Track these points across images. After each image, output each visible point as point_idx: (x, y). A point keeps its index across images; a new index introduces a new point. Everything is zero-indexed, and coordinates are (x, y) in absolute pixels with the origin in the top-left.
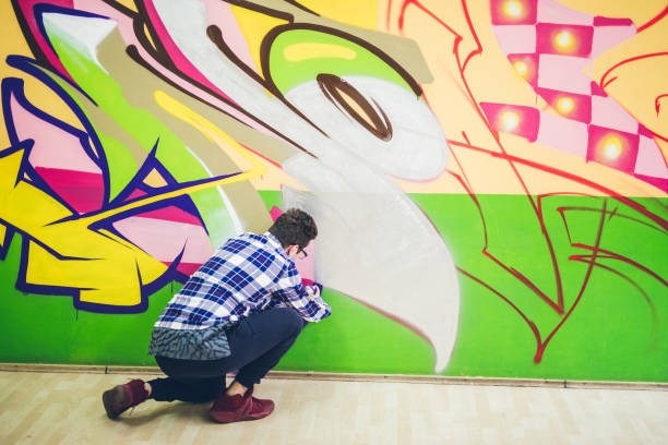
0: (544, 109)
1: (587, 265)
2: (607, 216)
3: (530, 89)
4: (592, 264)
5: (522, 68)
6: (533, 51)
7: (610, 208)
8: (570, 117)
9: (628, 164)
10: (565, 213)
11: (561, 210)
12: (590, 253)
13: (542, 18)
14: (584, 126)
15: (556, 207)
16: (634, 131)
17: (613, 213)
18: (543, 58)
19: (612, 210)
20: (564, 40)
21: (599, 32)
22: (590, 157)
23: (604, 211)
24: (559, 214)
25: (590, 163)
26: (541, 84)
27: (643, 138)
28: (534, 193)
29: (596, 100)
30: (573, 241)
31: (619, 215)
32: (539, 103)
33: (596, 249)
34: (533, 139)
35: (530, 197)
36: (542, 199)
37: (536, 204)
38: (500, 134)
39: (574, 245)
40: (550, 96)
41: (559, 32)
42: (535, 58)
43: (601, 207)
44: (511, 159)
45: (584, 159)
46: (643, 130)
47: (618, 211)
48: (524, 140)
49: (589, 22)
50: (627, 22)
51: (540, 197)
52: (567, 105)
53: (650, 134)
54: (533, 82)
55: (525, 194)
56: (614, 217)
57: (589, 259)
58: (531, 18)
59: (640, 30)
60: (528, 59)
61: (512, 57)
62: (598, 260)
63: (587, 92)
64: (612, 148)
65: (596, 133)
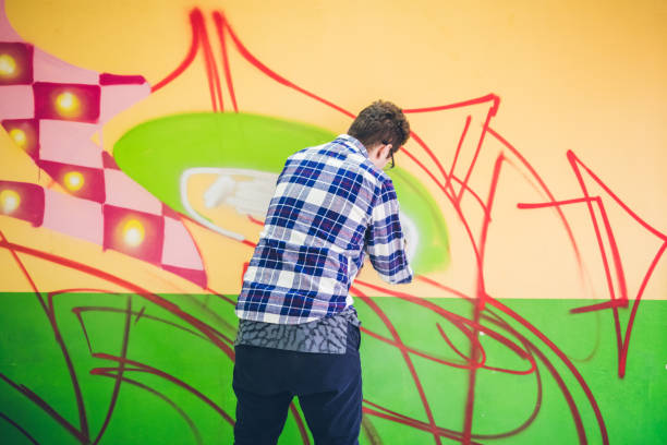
0: (49, 187)
1: (113, 381)
2: (134, 318)
3: (30, 162)
4: (120, 379)
5: (20, 136)
6: (30, 115)
7: (136, 308)
8: (82, 195)
9: (152, 252)
10: (83, 314)
11: (78, 311)
12: (116, 364)
13: (38, 77)
14: (98, 207)
15: (71, 308)
16: (157, 211)
17: (140, 314)
18: (44, 123)
19: (138, 310)
20: (67, 103)
21: (108, 93)
22: (109, 243)
23: (129, 312)
24: (74, 316)
25: (109, 252)
26: (43, 156)
27: (168, 221)
28: (44, 289)
29: (109, 174)
30: (95, 351)
31: (147, 316)
32: (42, 179)
33: (123, 360)
34: (37, 221)
35: (38, 294)
36: (54, 298)
39: (95, 355)
40: (55, 170)
41: (60, 92)
42: (33, 125)
43: (125, 307)
44: (14, 248)
45: (101, 247)
46: (167, 210)
47: (146, 312)
48: (27, 225)
49: (95, 81)
50: (139, 80)
51: (51, 295)
52: (75, 180)
53: (179, 216)
54: (34, 152)
55: (31, 290)
56: (142, 319)
57: (115, 373)
58: (26, 77)
59: (154, 89)
60: (26, 125)
61: (9, 124)
62: (126, 374)
63: (98, 164)
64: (133, 233)
65: (113, 215)
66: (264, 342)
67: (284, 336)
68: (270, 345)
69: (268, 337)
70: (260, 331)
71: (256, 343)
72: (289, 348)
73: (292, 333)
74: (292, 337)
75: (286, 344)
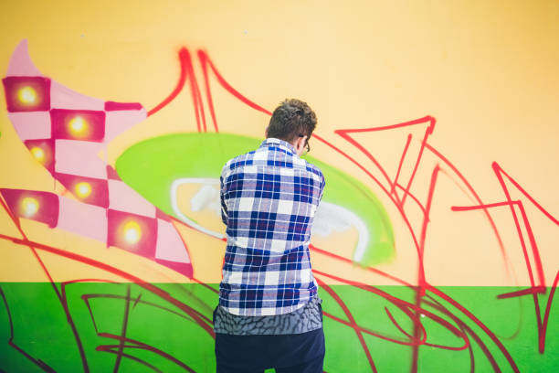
0: (63, 194)
1: (114, 356)
2: (132, 303)
3: (48, 174)
4: (120, 354)
5: (39, 153)
6: (48, 136)
7: (134, 295)
8: (89, 201)
9: (147, 248)
10: (90, 300)
11: (85, 297)
12: (117, 342)
13: (55, 105)
14: (102, 212)
15: (81, 294)
16: (152, 215)
17: (137, 300)
18: (58, 142)
19: (136, 297)
20: (78, 125)
21: (110, 116)
22: (111, 241)
23: (128, 298)
24: (83, 302)
25: (112, 248)
26: (58, 169)
27: (161, 222)
28: (58, 279)
29: (112, 184)
30: (100, 331)
31: (144, 302)
32: (56, 188)
33: (123, 338)
34: (53, 224)
35: (53, 284)
36: (66, 286)
37: (61, 293)
38: (21, 220)
39: (100, 335)
40: (67, 181)
41: (72, 118)
42: (51, 143)
43: (125, 294)
44: (33, 245)
45: (105, 244)
46: (160, 214)
47: (142, 299)
48: (44, 226)
49: (101, 108)
50: (137, 106)
51: (63, 284)
52: (84, 189)
53: (169, 219)
54: (51, 167)
55: (48, 281)
56: (139, 304)
57: (117, 349)
58: (44, 105)
59: (150, 114)
60: (44, 144)
61: (29, 144)
62: (126, 351)
63: (103, 176)
64: (132, 233)
65: (115, 218)
66: (262, 331)
67: (279, 324)
68: (268, 332)
69: (265, 326)
70: (257, 322)
71: (255, 332)
72: (285, 332)
73: (287, 320)
74: (287, 324)
75: (282, 330)
